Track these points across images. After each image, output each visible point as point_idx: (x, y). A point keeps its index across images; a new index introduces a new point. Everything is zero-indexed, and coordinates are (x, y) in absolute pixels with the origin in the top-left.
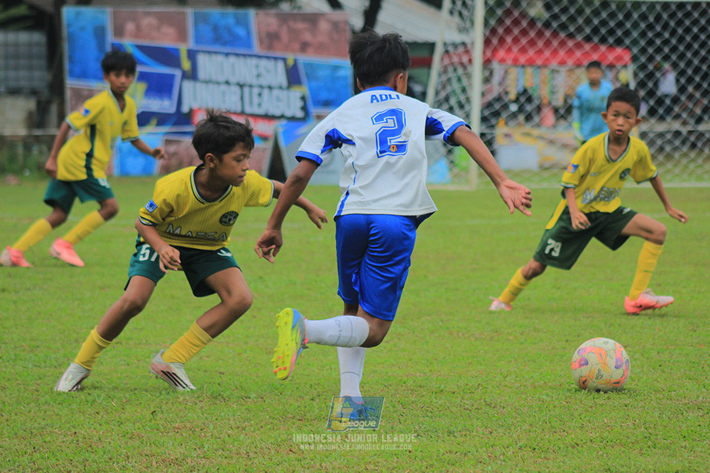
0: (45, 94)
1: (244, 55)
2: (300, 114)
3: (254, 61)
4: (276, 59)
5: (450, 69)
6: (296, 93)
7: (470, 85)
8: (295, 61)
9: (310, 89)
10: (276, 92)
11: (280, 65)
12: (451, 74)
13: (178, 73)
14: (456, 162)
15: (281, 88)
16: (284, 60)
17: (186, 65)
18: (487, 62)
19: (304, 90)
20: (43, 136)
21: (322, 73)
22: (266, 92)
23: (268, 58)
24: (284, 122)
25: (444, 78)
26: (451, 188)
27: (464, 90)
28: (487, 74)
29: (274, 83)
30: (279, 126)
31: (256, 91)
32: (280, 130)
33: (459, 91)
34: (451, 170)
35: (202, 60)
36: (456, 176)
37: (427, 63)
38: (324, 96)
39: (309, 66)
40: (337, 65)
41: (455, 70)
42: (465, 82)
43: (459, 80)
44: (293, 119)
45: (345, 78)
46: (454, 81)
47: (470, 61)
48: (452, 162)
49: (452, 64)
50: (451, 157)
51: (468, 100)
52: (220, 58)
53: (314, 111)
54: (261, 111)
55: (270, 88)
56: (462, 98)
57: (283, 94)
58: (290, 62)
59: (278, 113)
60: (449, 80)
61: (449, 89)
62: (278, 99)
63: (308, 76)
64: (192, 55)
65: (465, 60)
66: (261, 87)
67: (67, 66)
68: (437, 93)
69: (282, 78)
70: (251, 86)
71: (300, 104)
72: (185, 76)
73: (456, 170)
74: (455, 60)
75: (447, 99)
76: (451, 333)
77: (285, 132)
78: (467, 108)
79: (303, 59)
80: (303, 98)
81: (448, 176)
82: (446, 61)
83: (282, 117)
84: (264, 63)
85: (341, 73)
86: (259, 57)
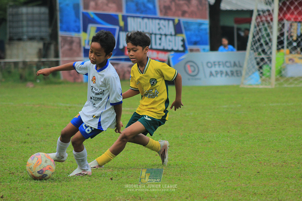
0: (48, 40)
1: (152, 18)
2: (181, 49)
3: (157, 21)
4: (169, 20)
5: (261, 24)
6: (179, 38)
7: (272, 32)
8: (179, 20)
9: (187, 35)
10: (169, 37)
11: (171, 23)
12: (261, 26)
13: (117, 28)
14: (264, 73)
15: (171, 35)
16: (173, 20)
17: (122, 23)
18: (280, 20)
19: (184, 36)
20: (47, 61)
21: (193, 27)
22: (163, 37)
23: (165, 19)
24: (173, 53)
25: (258, 29)
26: (261, 87)
27: (268, 35)
28: (280, 26)
29: (168, 33)
30: (171, 55)
31: (158, 37)
32: (171, 57)
33: (265, 35)
34: (261, 77)
35: (130, 20)
36: (264, 80)
37: (249, 21)
38: (194, 39)
39: (187, 23)
40: (201, 22)
41: (264, 24)
42: (269, 31)
43: (266, 30)
44: (177, 51)
45: (205, 29)
46: (263, 30)
47: (272, 20)
48: (261, 73)
49: (262, 21)
50: (261, 71)
51: (270, 40)
52: (139, 20)
53: (189, 47)
54: (161, 47)
55: (166, 35)
56: (267, 39)
57: (173, 38)
58: (176, 21)
59: (170, 48)
60: (260, 30)
61: (260, 34)
62: (170, 41)
63: (185, 28)
64: (125, 18)
65: (269, 19)
66: (161, 35)
67: (59, 25)
68: (254, 37)
69: (172, 30)
70: (155, 34)
71: (181, 43)
72: (121, 29)
73: (264, 77)
74: (264, 19)
75: (259, 40)
76: (260, 163)
77: (173, 58)
78: (270, 44)
79: (183, 20)
80: (183, 40)
81: (260, 80)
82: (259, 20)
83: (172, 50)
84: (162, 22)
85: (203, 27)
86: (160, 19)
